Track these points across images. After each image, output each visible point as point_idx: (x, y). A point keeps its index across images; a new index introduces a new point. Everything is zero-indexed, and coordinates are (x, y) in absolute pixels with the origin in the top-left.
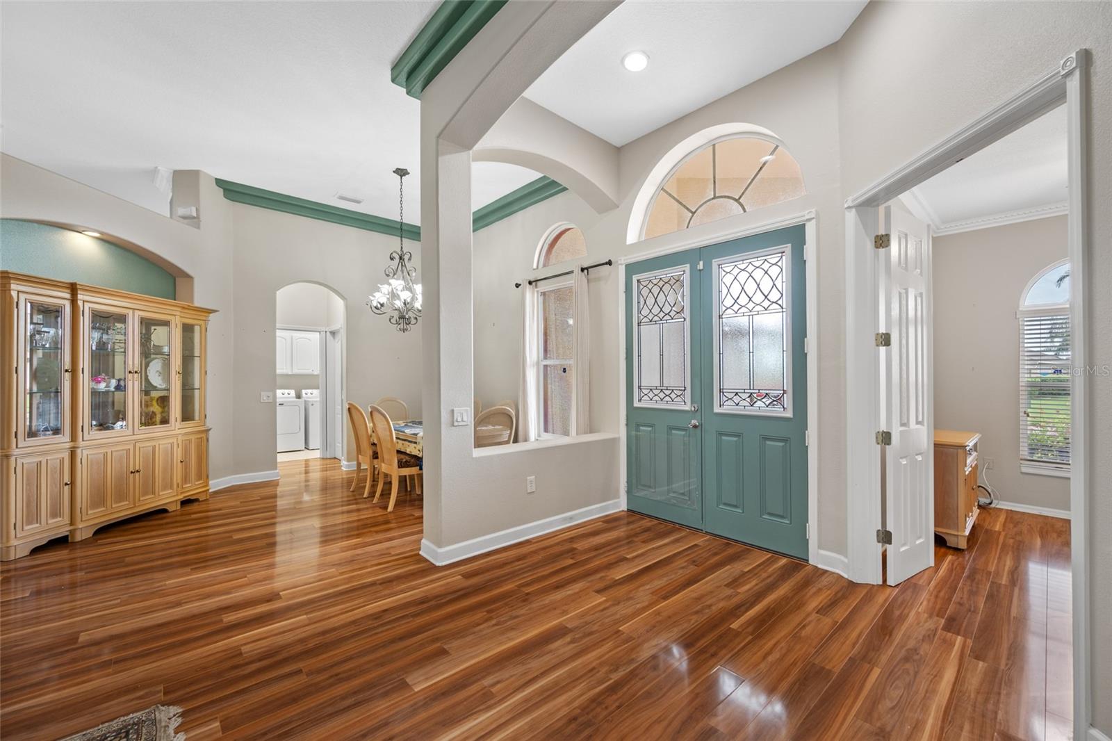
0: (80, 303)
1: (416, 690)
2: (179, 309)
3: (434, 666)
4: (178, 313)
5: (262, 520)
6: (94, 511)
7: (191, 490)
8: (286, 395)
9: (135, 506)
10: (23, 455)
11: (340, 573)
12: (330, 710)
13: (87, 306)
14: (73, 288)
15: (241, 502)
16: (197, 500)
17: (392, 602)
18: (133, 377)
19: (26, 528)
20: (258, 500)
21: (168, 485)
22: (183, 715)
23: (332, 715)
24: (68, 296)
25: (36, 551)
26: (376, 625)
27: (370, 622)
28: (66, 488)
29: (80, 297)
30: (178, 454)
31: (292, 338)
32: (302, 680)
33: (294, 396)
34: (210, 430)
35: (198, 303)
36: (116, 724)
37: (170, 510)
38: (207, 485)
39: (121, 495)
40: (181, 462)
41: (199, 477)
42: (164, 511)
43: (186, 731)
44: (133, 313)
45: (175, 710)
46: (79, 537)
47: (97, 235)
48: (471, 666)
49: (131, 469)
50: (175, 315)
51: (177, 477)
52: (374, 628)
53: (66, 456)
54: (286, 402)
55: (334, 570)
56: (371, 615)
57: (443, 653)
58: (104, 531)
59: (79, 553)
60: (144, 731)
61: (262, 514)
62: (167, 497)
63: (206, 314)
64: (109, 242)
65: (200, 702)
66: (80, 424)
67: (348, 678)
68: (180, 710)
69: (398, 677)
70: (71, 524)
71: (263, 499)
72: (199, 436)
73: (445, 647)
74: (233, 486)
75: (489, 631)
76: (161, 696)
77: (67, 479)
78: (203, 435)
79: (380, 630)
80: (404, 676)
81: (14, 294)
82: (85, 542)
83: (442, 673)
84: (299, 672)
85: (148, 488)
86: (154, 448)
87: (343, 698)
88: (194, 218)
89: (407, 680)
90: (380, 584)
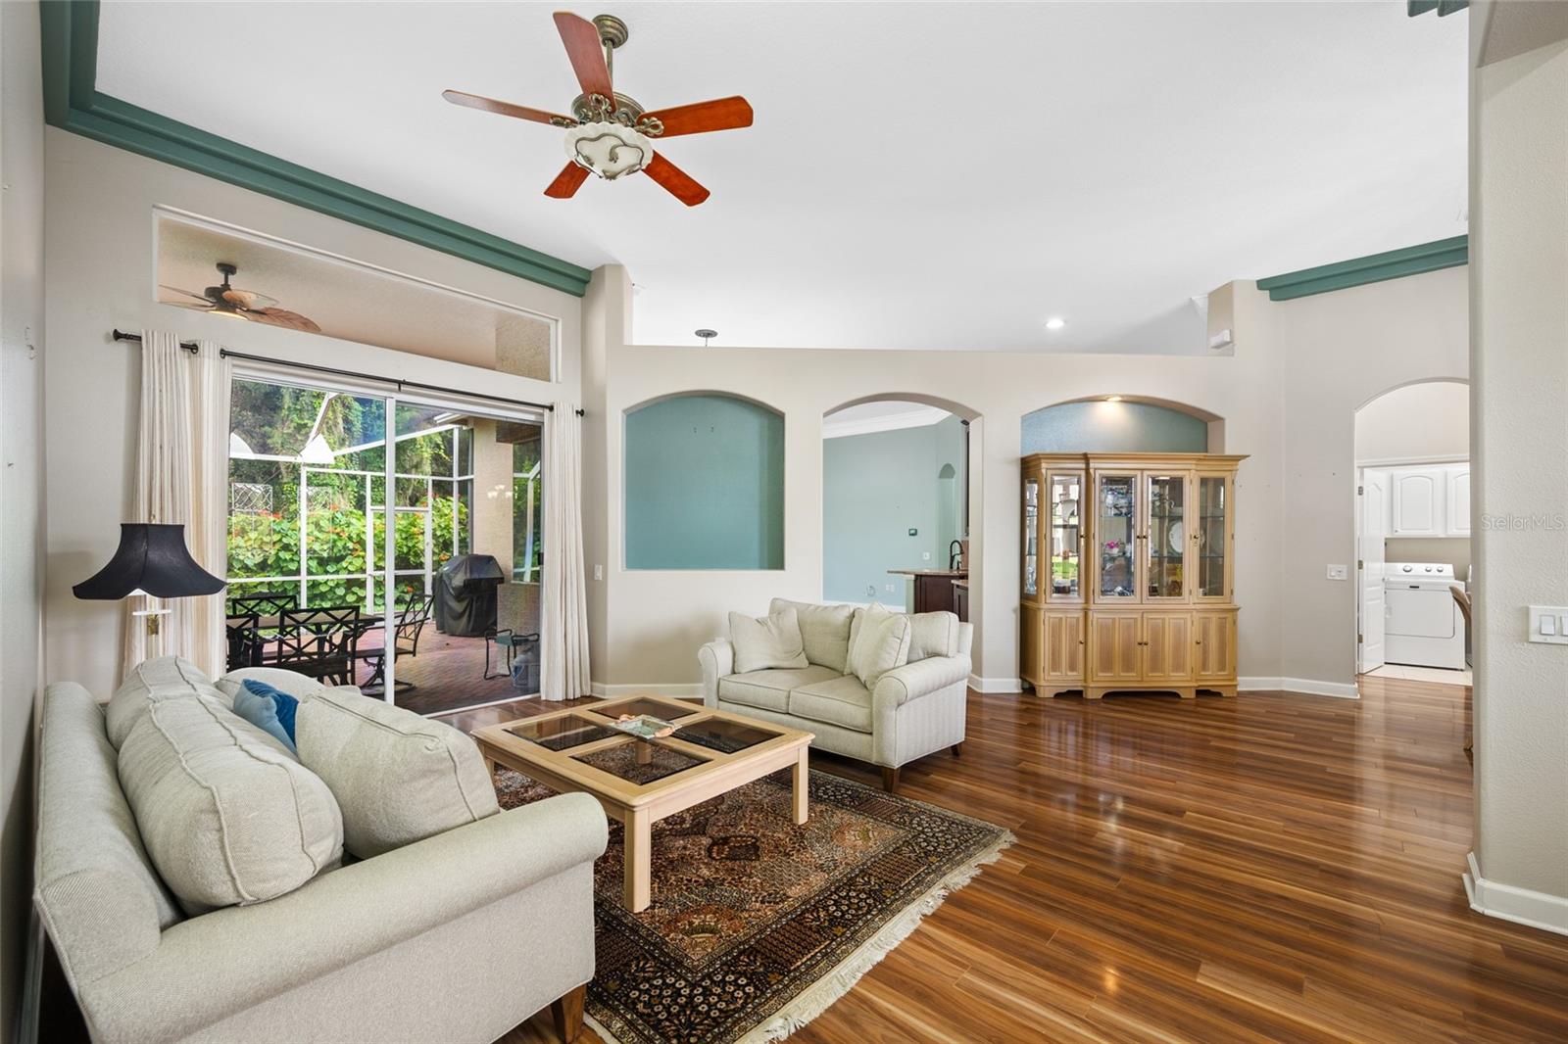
0: (1092, 471)
1: (1198, 980)
2: (1194, 462)
3: (1258, 984)
4: (1194, 467)
5: (1269, 738)
6: (1105, 674)
7: (1212, 679)
8: (1434, 572)
9: (1142, 681)
10: (1051, 610)
11: (1285, 832)
12: (1100, 922)
13: (1098, 472)
14: (1086, 458)
15: (1267, 712)
16: (1219, 694)
17: (1307, 896)
18: (1142, 542)
19: (1052, 673)
20: (1295, 716)
21: (1178, 666)
22: (1014, 845)
23: (1095, 926)
24: (1083, 466)
25: (1058, 696)
26: (1246, 900)
27: (1245, 895)
28: (1081, 645)
29: (1091, 465)
30: (1192, 633)
31: (1446, 476)
32: (1112, 886)
33: (1452, 574)
34: (1238, 609)
35: (1229, 451)
36: (982, 824)
37: (1182, 696)
38: (1234, 679)
39: (1128, 665)
40: (1198, 643)
41: (1222, 667)
42: (1176, 695)
43: (1004, 855)
44: (1142, 474)
45: (1014, 839)
46: (1090, 695)
47: (1119, 399)
48: (1317, 1030)
49: (1139, 640)
50: (1189, 470)
51: (1191, 657)
52: (1242, 902)
53: (1081, 615)
54: (1423, 584)
55: (1282, 824)
56: (1258, 890)
57: (1296, 987)
58: (1112, 696)
59: (1090, 709)
60: (988, 837)
61: (1285, 734)
62: (1181, 680)
63: (1234, 463)
64: (1133, 402)
65: (1031, 845)
66: (1092, 588)
67: (1148, 916)
68: (1016, 842)
69: (1199, 956)
70: (1085, 680)
71: (1302, 715)
72: (1222, 616)
73: (1306, 984)
74: (1283, 691)
75: (1421, 1030)
76: (1017, 826)
77: (1081, 638)
78: (1229, 615)
79: (1246, 908)
80: (1203, 961)
81: (1044, 471)
82: (1094, 701)
83: (1257, 998)
84: (1116, 879)
85: (1156, 664)
86: (1164, 619)
87: (1121, 924)
88: (1227, 343)
89: (1202, 966)
90: (1322, 871)
